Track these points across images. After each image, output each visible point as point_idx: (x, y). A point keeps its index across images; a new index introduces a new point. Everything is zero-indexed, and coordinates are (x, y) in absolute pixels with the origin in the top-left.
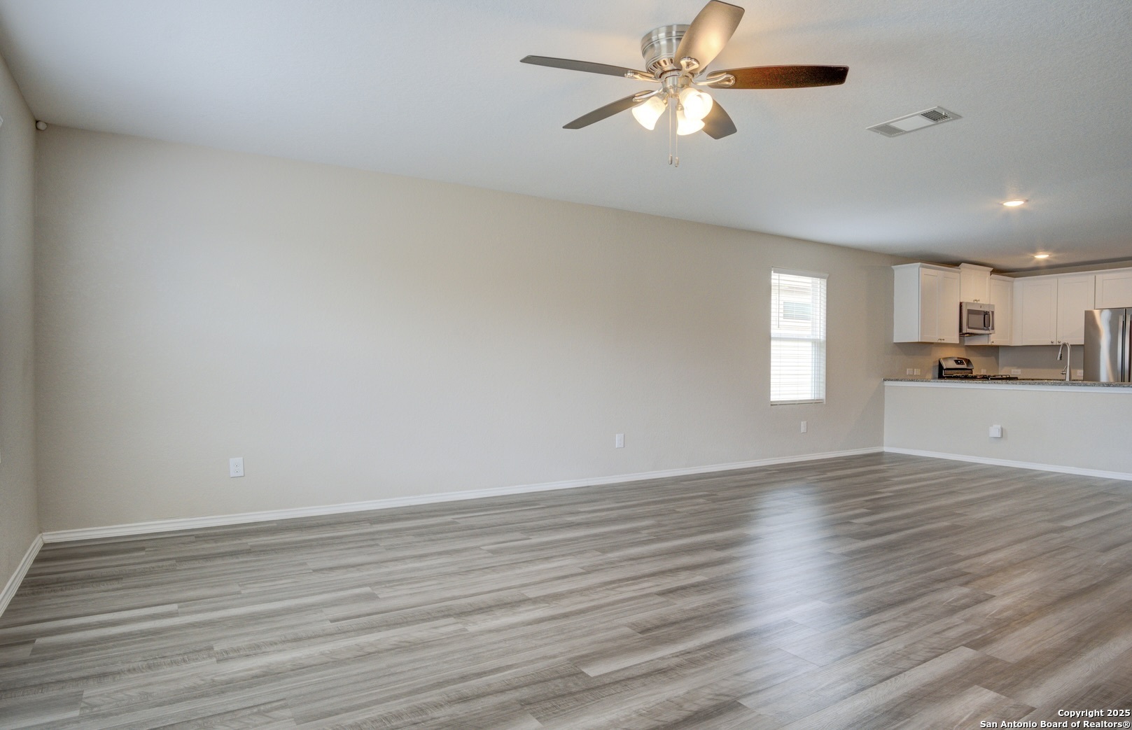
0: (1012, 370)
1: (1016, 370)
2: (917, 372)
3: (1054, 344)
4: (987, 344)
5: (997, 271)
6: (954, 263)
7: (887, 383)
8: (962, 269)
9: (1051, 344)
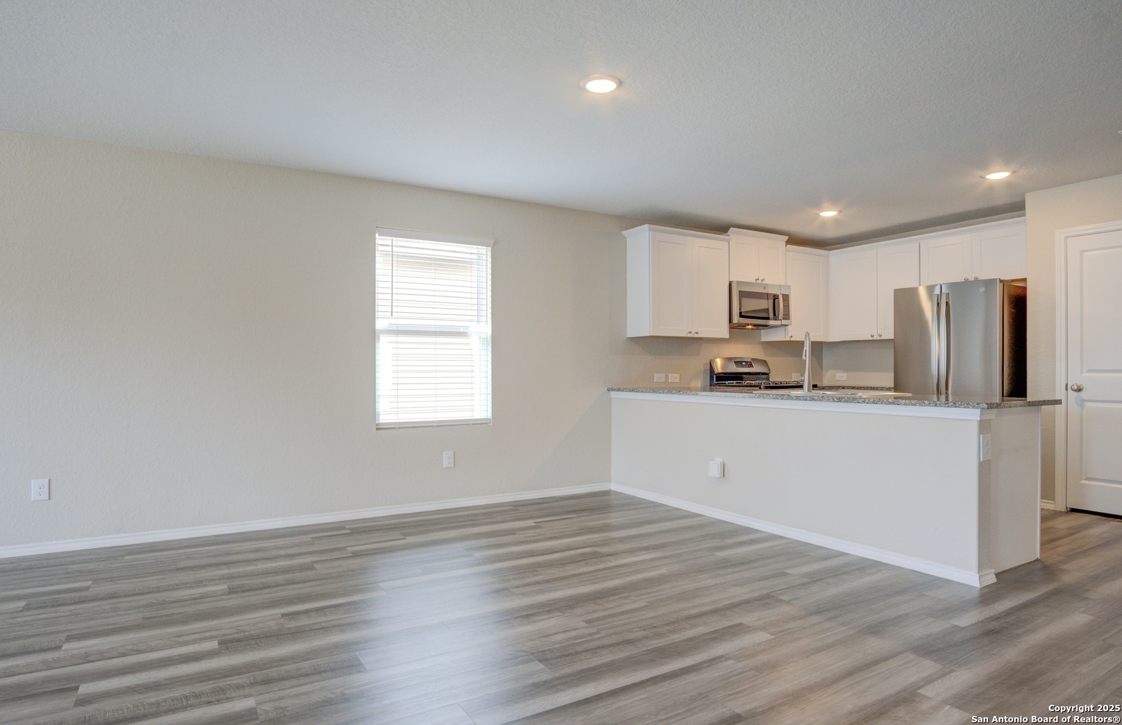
0: (838, 374)
1: (841, 374)
2: (674, 378)
3: (875, 338)
4: (784, 340)
5: (795, 240)
6: (721, 228)
7: (614, 394)
8: (731, 236)
9: (871, 338)
